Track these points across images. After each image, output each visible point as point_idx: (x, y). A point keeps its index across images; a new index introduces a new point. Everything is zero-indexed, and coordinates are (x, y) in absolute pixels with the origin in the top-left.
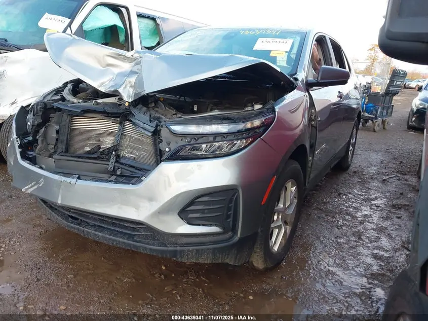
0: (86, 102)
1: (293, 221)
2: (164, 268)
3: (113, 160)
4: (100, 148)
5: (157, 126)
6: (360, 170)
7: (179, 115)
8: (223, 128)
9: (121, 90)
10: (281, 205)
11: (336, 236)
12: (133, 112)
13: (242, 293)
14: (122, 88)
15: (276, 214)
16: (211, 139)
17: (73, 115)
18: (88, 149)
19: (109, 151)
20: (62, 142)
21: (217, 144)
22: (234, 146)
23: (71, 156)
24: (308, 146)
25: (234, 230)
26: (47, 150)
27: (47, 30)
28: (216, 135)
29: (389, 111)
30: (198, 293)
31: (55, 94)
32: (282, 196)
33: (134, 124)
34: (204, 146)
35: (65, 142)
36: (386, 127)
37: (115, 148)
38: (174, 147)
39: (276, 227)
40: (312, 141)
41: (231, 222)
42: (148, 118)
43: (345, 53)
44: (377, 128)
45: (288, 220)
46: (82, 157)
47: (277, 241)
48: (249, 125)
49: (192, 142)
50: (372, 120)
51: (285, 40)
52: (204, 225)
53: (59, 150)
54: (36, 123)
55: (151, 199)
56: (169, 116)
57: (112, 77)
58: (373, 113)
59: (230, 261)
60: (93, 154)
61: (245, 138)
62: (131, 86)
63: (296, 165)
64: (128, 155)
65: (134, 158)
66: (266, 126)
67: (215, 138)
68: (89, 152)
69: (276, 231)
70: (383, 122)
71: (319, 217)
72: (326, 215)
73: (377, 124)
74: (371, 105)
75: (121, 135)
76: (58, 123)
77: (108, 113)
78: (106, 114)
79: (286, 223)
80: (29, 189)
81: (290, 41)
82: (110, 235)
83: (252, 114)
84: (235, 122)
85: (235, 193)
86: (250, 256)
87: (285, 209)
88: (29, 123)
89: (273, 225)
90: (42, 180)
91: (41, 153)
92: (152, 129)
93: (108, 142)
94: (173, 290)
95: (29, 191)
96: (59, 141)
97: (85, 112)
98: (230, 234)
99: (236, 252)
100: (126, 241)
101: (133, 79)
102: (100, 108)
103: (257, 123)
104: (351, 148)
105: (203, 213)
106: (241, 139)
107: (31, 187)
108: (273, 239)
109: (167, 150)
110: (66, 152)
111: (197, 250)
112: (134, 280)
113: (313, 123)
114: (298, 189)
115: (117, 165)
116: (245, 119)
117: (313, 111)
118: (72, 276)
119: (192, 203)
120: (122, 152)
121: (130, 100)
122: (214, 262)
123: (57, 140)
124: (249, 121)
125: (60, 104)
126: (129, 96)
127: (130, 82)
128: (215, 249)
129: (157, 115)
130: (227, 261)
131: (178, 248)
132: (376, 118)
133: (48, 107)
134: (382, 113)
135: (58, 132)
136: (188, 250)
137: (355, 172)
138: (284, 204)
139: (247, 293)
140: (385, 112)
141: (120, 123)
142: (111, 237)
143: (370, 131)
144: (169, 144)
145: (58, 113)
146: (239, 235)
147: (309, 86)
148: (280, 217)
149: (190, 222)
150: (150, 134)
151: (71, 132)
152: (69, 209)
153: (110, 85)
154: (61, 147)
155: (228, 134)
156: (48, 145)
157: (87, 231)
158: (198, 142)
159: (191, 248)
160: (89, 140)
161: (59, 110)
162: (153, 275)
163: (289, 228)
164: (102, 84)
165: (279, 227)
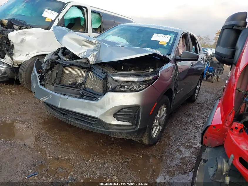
0: (70, 60)
1: (163, 124)
2: (101, 141)
3: (82, 88)
4: (77, 83)
5: (106, 76)
6: (201, 102)
7: (115, 71)
8: (136, 79)
9: (89, 58)
10: (158, 116)
11: (184, 134)
12: (93, 68)
13: (137, 154)
14: (89, 57)
15: (156, 120)
16: (130, 84)
17: (64, 66)
18: (70, 83)
19: (81, 85)
20: (58, 78)
21: (132, 86)
22: (140, 87)
23: (62, 85)
24: (173, 90)
25: (137, 125)
26: (51, 81)
27: (46, 18)
28: (132, 82)
29: (221, 71)
30: (117, 153)
31: (55, 55)
32: (159, 112)
33: (94, 73)
34: (126, 86)
35: (60, 78)
36: (219, 80)
37: (84, 83)
38: (113, 86)
39: (155, 126)
40: (176, 87)
41: (136, 121)
42: (102, 71)
43: (198, 41)
44: (214, 81)
45: (161, 124)
46: (68, 86)
47: (155, 132)
48: (147, 79)
49: (122, 84)
50: (211, 76)
51: (167, 36)
52: (123, 121)
53: (57, 82)
54: (47, 69)
55: (102, 108)
56: (111, 71)
57: (85, 51)
58: (212, 72)
59: (133, 139)
60: (73, 85)
61: (145, 85)
62: (94, 57)
63: (167, 98)
64: (90, 87)
65: (92, 89)
66: (154, 79)
67: (132, 84)
68: (71, 84)
69: (155, 128)
70: (218, 77)
71: (177, 124)
72: (180, 124)
73: (214, 78)
74: (211, 68)
75: (87, 77)
76: (58, 69)
77: (82, 67)
78: (81, 67)
79: (160, 125)
80: (44, 99)
81: (169, 37)
82: (81, 123)
83: (149, 73)
84: (141, 77)
85: (139, 109)
86: (142, 138)
87: (160, 118)
88: (44, 68)
89: (153, 125)
90: (51, 95)
91: (48, 83)
92: (104, 77)
93: (80, 80)
94: (106, 150)
95: (44, 100)
96: (57, 78)
97: (71, 66)
98: (135, 126)
99: (136, 135)
100: (88, 126)
101: (95, 53)
102: (78, 64)
103: (151, 78)
104: (197, 91)
105: (124, 116)
106: (143, 85)
107: (45, 98)
108: (153, 132)
109: (110, 87)
110: (60, 83)
111: (120, 132)
112: (88, 145)
113: (177, 78)
114: (167, 109)
115: (84, 91)
116: (145, 76)
117: (177, 72)
118: (60, 141)
119: (119, 111)
120: (87, 86)
121: (93, 63)
122: (127, 138)
123: (56, 77)
124: (147, 77)
125: (59, 60)
126: (92, 61)
127: (93, 55)
128: (127, 132)
129: (106, 71)
130: (132, 138)
131: (112, 130)
132: (214, 75)
133: (53, 61)
134: (217, 72)
135: (57, 74)
136: (116, 132)
137: (198, 103)
138: (160, 116)
139: (139, 155)
140: (219, 72)
141: (87, 72)
142: (82, 124)
143: (210, 82)
144: (111, 84)
145: (58, 65)
146: (138, 127)
147: (176, 60)
148: (157, 121)
149: (118, 119)
150: (102, 79)
151: (63, 74)
152: (63, 110)
153: (84, 55)
154: (58, 81)
155: (138, 82)
156: (52, 79)
157: (70, 120)
158: (124, 84)
159: (117, 131)
160: (71, 79)
161: (59, 63)
162: (97, 144)
163: (161, 128)
164: (80, 54)
165: (156, 126)
